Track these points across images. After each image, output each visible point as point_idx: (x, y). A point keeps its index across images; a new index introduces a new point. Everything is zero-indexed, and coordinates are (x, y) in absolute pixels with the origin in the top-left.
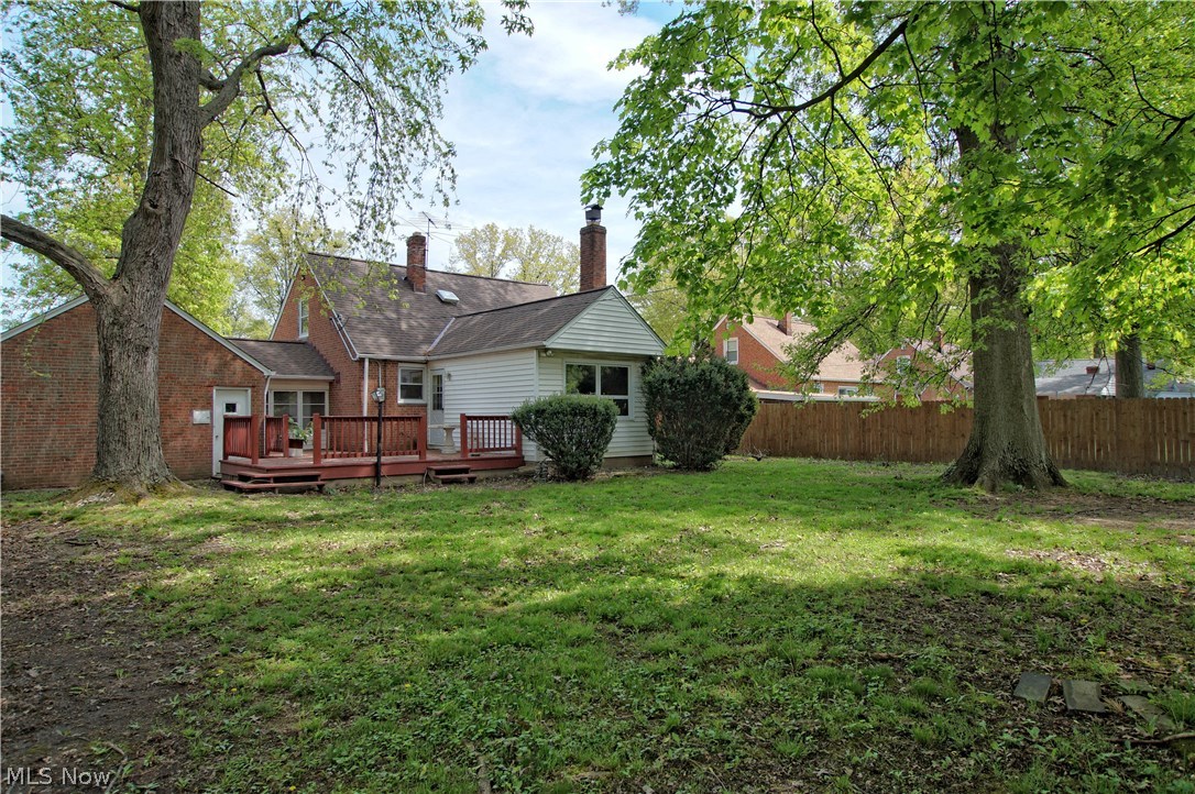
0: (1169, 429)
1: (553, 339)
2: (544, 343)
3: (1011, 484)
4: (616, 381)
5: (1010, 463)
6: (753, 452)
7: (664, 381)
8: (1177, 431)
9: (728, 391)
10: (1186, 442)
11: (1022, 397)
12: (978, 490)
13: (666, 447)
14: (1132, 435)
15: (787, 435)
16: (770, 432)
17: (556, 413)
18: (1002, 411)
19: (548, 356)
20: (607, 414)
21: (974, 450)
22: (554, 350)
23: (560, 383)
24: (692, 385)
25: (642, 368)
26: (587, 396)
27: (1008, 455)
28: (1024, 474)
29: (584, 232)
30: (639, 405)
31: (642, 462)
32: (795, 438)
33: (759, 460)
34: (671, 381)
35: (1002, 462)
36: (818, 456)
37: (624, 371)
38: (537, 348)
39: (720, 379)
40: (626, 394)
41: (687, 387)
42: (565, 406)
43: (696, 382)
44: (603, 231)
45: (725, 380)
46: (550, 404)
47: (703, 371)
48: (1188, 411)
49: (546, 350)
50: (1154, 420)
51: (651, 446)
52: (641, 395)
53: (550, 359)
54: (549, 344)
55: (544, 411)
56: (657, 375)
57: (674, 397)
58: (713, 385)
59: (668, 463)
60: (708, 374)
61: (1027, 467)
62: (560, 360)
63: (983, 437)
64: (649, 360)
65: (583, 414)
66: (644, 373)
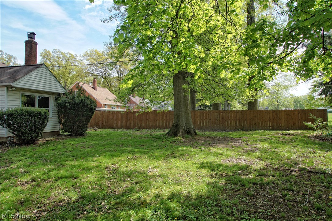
0: (205, 118)
1: (16, 83)
2: (11, 84)
3: (187, 135)
4: (44, 102)
5: (186, 129)
6: (93, 127)
7: (66, 103)
8: (207, 118)
9: (91, 107)
10: (209, 121)
11: (188, 110)
12: (179, 138)
13: (66, 127)
14: (198, 120)
15: (103, 121)
16: (97, 121)
17: (19, 115)
18: (183, 114)
19: (12, 90)
20: (46, 115)
21: (175, 125)
22: (16, 88)
23: (19, 102)
24: (78, 104)
25: (56, 97)
26: (33, 108)
27: (185, 127)
28: (189, 132)
29: (26, 42)
30: (55, 112)
31: (55, 133)
32: (106, 123)
33: (96, 130)
34: (69, 103)
35: (184, 129)
36: (113, 128)
37: (48, 99)
38: (6, 86)
39: (89, 102)
40: (48, 107)
41: (76, 105)
42: (24, 112)
43: (79, 103)
44: (36, 44)
45: (90, 103)
46: (16, 111)
47: (82, 99)
48: (209, 114)
49: (12, 87)
50: (202, 116)
51: (59, 127)
52: (56, 108)
53: (14, 92)
54: (14, 85)
55: (13, 114)
56: (63, 100)
57: (70, 109)
58: (86, 104)
59: (66, 133)
60: (84, 101)
61: (190, 130)
62: (19, 92)
63: (178, 121)
64: (59, 95)
65: (34, 115)
66: (56, 99)
